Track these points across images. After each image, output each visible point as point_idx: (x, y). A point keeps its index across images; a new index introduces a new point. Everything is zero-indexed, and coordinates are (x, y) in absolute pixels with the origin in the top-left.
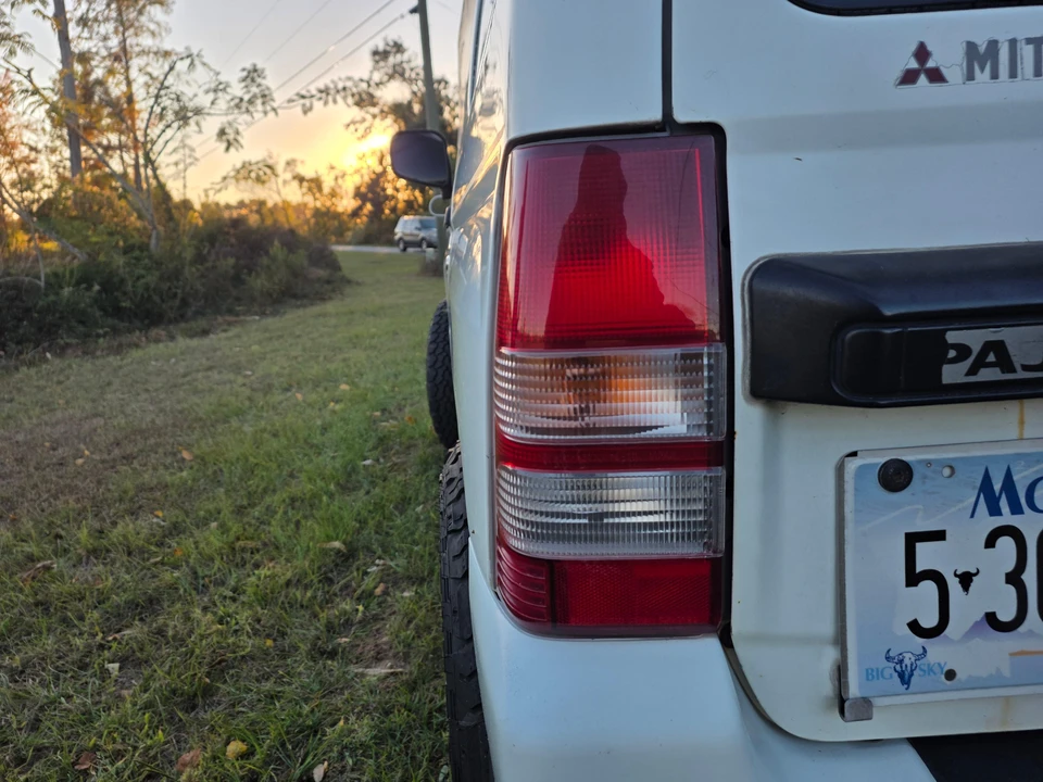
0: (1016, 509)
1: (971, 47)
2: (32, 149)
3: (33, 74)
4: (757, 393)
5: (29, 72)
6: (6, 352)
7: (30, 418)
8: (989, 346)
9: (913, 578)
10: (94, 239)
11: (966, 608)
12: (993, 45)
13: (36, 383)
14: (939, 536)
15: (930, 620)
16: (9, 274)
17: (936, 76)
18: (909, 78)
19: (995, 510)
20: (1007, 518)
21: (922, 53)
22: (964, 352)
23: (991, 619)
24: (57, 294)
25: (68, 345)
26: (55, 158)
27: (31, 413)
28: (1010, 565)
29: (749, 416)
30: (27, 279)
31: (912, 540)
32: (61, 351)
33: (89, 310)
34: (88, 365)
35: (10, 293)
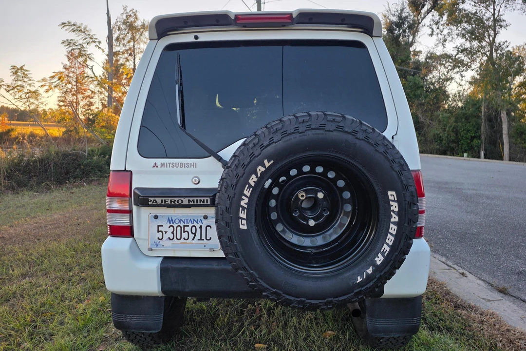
0: (173, 223)
1: (161, 163)
2: (92, 92)
3: (93, 67)
4: (135, 204)
5: (92, 67)
6: (69, 182)
7: (72, 208)
8: (154, 200)
9: (158, 232)
10: (108, 137)
11: (166, 236)
12: (164, 163)
13: (78, 195)
14: (162, 226)
15: (161, 238)
16: (74, 150)
17: (157, 167)
18: (154, 167)
19: (170, 223)
20: (172, 224)
21: (155, 164)
22: (151, 201)
23: (169, 238)
24: (92, 159)
25: (93, 180)
26: (102, 96)
27: (73, 206)
28: (172, 231)
29: (134, 208)
30: (81, 152)
31: (158, 226)
32: (90, 182)
33: (103, 166)
34: (98, 189)
35: (74, 157)
